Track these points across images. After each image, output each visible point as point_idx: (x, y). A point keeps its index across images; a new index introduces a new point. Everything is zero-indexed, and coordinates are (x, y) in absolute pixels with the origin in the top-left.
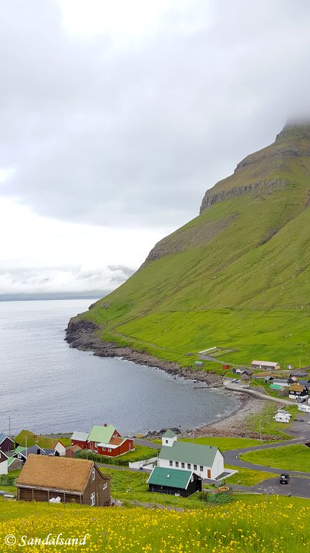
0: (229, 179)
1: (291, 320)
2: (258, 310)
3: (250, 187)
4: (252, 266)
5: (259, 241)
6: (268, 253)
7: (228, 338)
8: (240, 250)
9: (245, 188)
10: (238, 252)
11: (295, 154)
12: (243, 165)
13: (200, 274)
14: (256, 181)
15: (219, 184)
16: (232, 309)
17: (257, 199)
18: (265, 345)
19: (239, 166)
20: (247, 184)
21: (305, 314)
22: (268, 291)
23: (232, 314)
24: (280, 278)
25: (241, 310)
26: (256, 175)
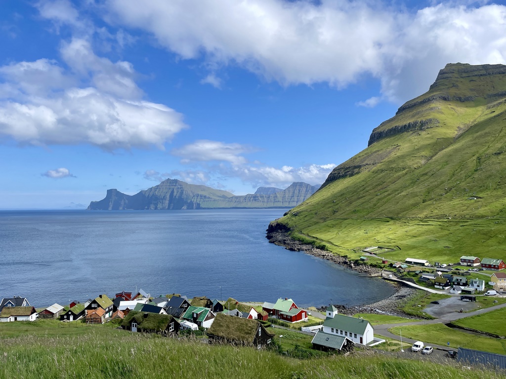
3: (409, 126)
4: (409, 185)
5: (415, 166)
10: (397, 175)
12: (403, 109)
13: (367, 191)
15: (384, 124)
16: (391, 218)
19: (399, 110)
21: (451, 223)
22: (422, 205)
23: (391, 222)
24: (432, 195)
25: (400, 219)
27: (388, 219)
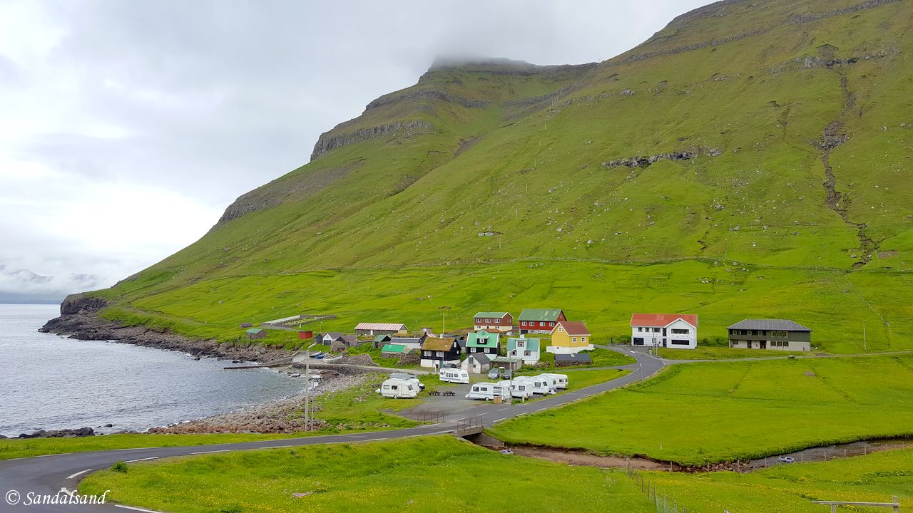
0: (354, 121)
1: (429, 280)
2: (380, 269)
3: (382, 129)
4: (377, 219)
5: (390, 190)
6: (403, 203)
7: (325, 305)
8: (362, 202)
9: (376, 129)
10: (357, 204)
11: (443, 97)
12: (374, 106)
13: (297, 230)
14: (391, 122)
15: (340, 127)
16: (339, 271)
17: (391, 143)
18: (386, 310)
19: (368, 107)
20: (379, 125)
21: (452, 272)
22: (398, 247)
23: (338, 277)
24: (418, 232)
25: (354, 270)
26: (390, 117)
27: (331, 273)
